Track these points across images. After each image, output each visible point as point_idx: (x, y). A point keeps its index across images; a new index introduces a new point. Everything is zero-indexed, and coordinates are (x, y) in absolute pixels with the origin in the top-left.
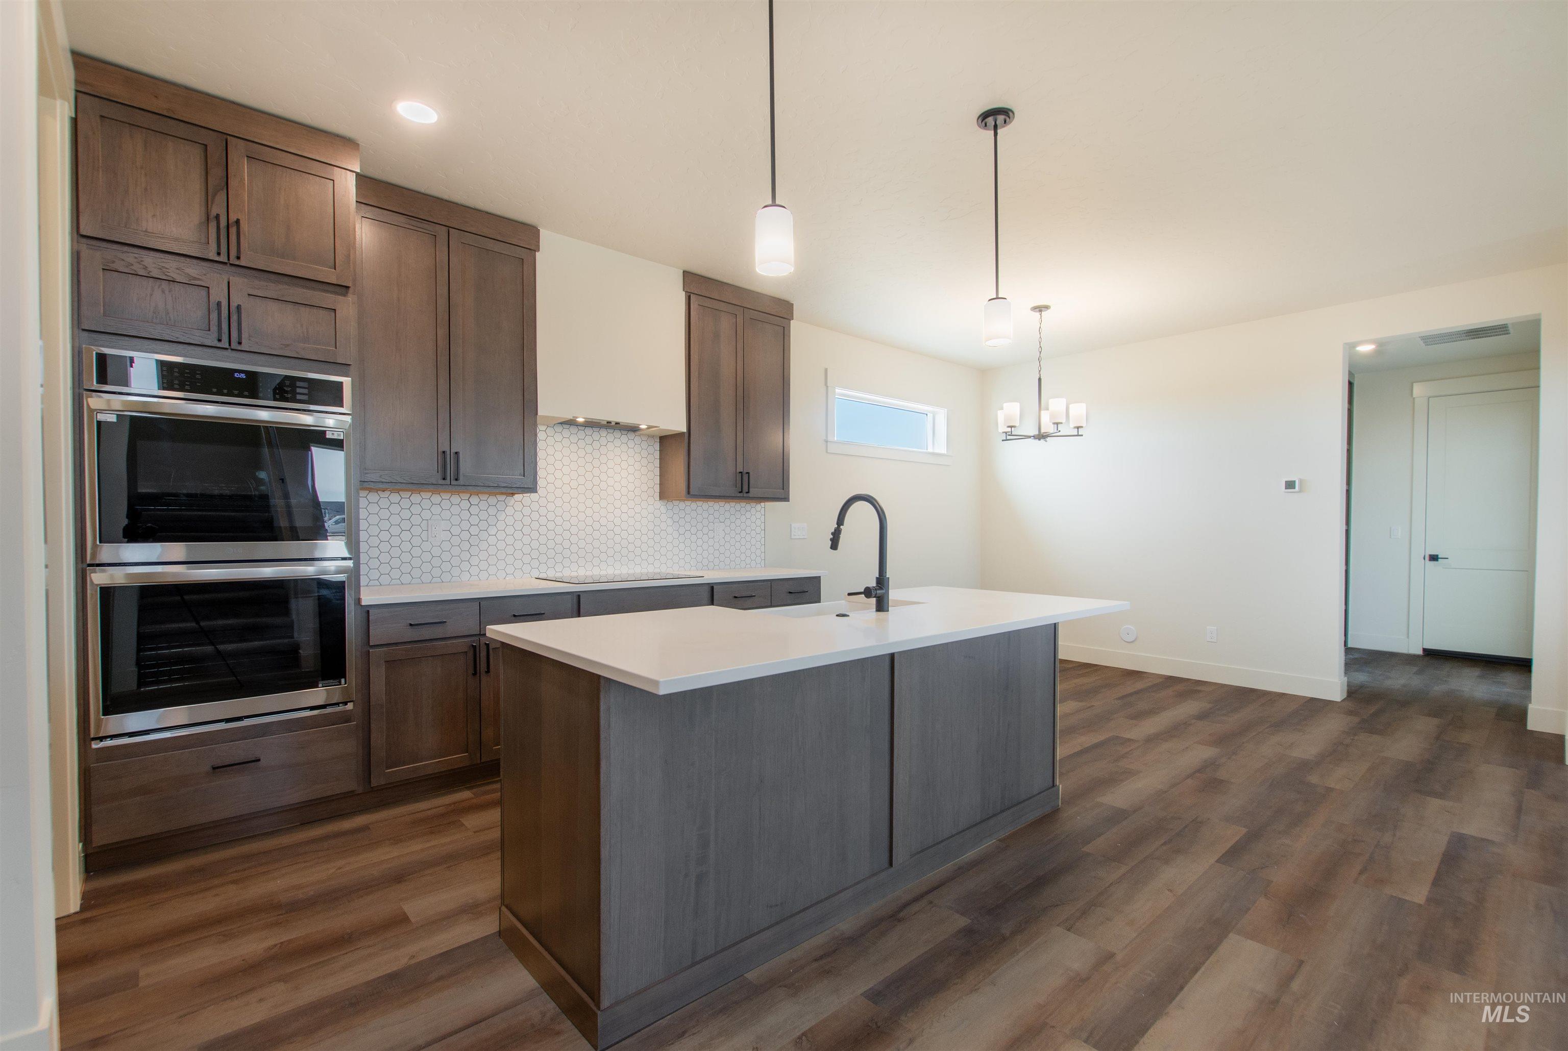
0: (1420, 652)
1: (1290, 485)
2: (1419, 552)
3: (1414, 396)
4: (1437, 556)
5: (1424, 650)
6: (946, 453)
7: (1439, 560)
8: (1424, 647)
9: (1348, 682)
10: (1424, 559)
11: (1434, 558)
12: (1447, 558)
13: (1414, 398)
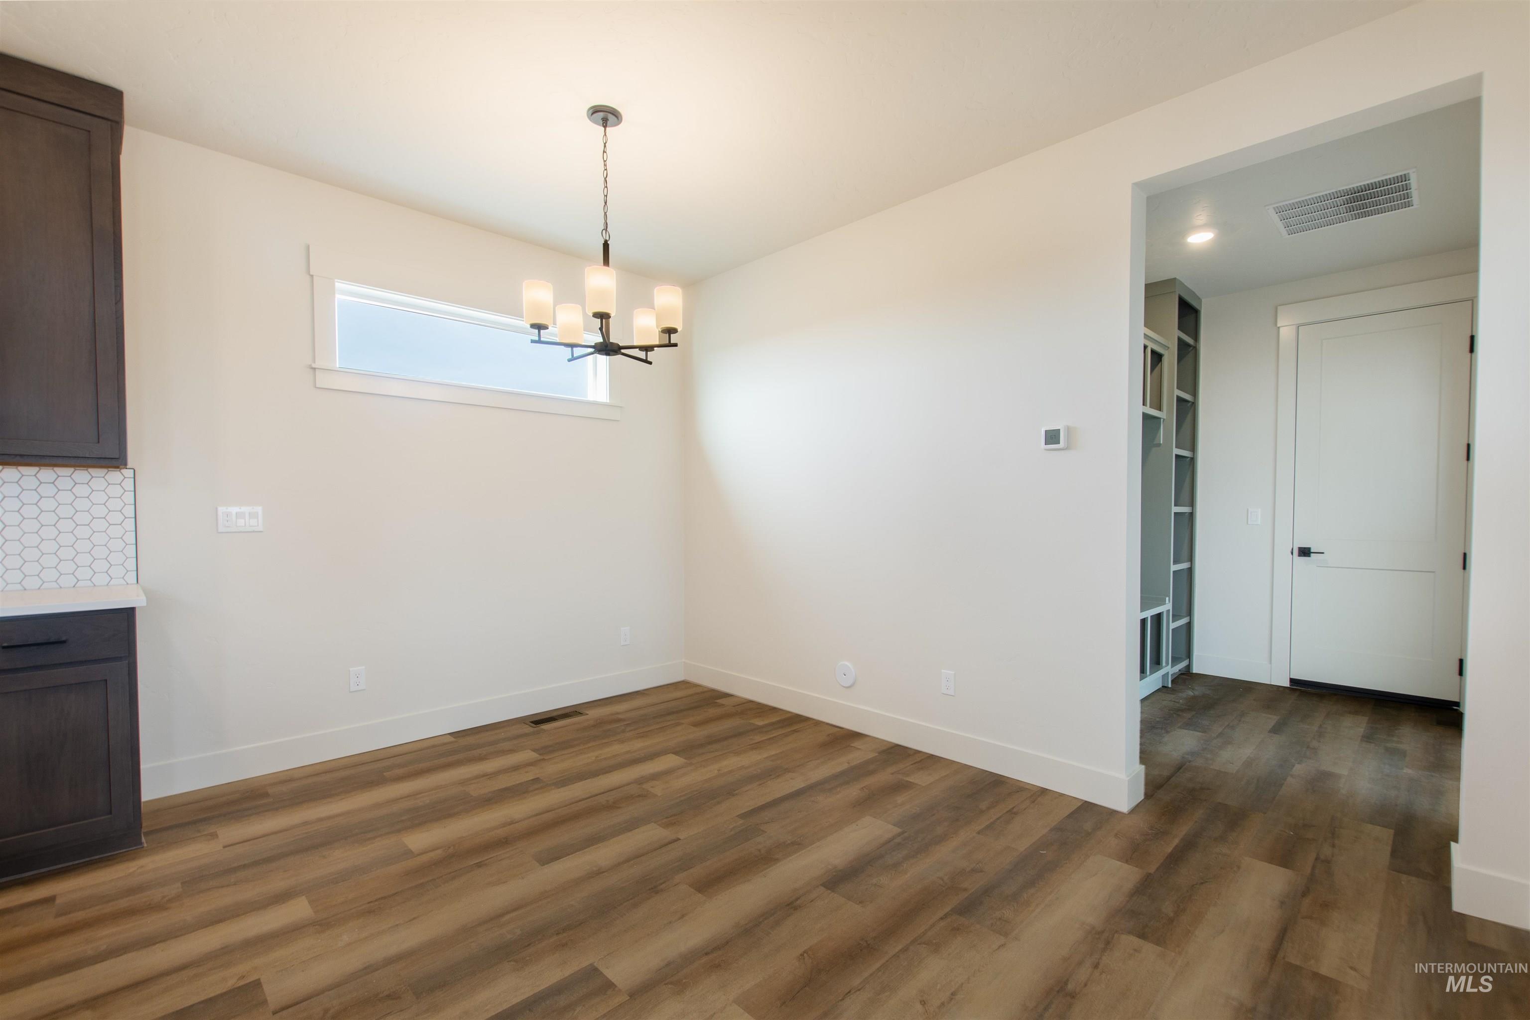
0: (1287, 684)
1: (1052, 437)
2: (1285, 545)
3: (1278, 326)
4: (1309, 549)
5: (1292, 681)
6: (608, 401)
7: (1312, 554)
8: (1291, 677)
9: (1147, 775)
10: (1292, 553)
11: (1305, 552)
12: (1323, 553)
13: (1279, 328)
